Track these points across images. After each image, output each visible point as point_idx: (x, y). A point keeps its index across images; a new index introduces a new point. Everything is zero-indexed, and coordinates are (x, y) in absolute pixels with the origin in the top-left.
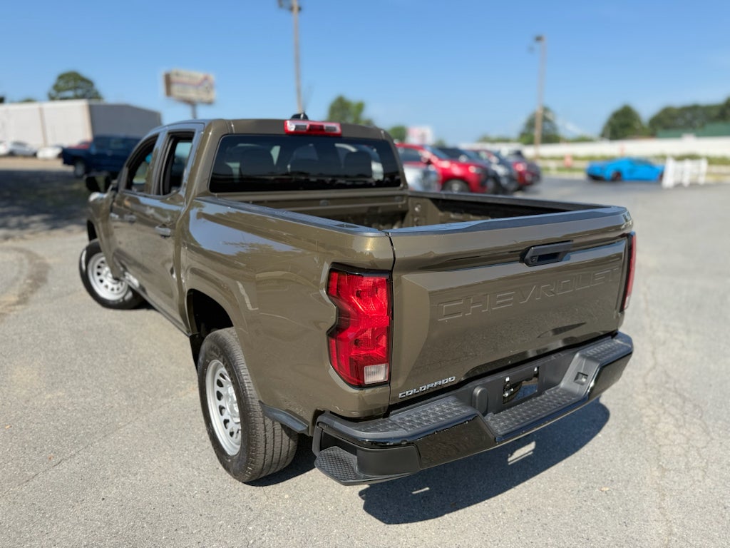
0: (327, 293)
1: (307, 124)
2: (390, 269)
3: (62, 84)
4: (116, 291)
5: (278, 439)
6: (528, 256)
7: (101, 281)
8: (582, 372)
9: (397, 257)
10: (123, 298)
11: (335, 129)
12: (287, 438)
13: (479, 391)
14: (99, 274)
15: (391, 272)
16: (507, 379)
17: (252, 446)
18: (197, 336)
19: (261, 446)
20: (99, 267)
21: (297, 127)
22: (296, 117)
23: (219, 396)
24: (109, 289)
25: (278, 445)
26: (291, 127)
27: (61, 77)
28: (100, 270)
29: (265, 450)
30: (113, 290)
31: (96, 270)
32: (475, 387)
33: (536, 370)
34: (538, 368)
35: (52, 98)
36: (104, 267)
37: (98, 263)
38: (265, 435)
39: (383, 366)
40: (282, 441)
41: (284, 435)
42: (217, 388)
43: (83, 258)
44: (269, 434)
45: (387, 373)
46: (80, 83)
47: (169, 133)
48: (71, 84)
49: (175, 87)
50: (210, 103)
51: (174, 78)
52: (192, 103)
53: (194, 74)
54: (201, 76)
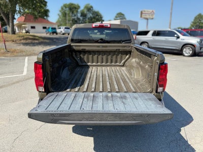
35: (115, 19)
48: (119, 16)
49: (143, 15)
50: (152, 19)
51: (143, 12)
52: (147, 19)
53: (149, 10)
54: (151, 11)
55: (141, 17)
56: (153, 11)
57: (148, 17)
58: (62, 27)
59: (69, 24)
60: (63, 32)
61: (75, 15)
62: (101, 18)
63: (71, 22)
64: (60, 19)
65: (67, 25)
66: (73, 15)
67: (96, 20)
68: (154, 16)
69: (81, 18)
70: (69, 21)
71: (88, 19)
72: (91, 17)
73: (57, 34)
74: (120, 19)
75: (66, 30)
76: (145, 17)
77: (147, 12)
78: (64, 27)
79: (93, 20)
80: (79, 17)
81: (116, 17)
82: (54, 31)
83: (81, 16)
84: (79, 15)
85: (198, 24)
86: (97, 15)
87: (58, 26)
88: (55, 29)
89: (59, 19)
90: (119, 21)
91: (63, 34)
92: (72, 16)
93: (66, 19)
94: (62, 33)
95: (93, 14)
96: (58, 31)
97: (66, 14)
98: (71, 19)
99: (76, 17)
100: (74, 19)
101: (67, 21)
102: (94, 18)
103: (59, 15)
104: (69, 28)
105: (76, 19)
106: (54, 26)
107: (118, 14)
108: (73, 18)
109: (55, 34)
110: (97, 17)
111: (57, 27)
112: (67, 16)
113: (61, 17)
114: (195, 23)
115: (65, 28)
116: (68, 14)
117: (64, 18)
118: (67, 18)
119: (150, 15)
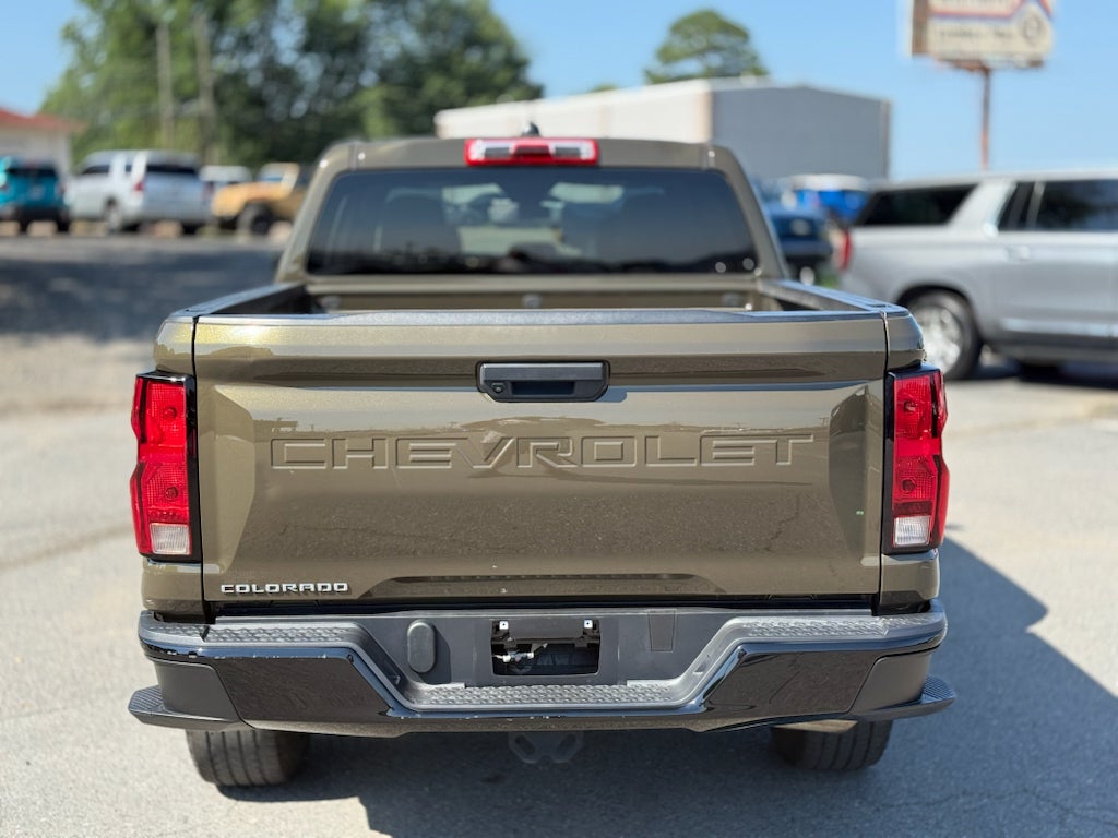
2: (192, 373)
3: (679, 44)
13: (412, 628)
15: (195, 378)
16: (503, 626)
21: (490, 151)
26: (479, 151)
27: (678, 28)
32: (414, 619)
33: (589, 625)
34: (597, 622)
35: (656, 79)
39: (180, 528)
45: (189, 543)
46: (720, 39)
48: (699, 42)
49: (935, 28)
50: (1036, 64)
52: (985, 71)
55: (919, 46)
57: (984, 44)
58: (118, 161)
59: (188, 130)
60: (132, 204)
61: (245, 43)
62: (516, 64)
63: (204, 105)
64: (87, 82)
65: (163, 136)
66: (227, 41)
67: (456, 89)
69: (310, 69)
70: (184, 97)
71: (384, 76)
72: (408, 60)
73: (63, 225)
74: (710, 74)
75: (161, 185)
78: (140, 160)
79: (434, 84)
80: (288, 57)
81: (666, 55)
82: (37, 193)
83: (307, 48)
84: (287, 38)
86: (473, 40)
87: (80, 147)
88: (47, 174)
89: (70, 75)
90: (697, 90)
91: (132, 227)
92: (214, 51)
93: (150, 81)
94: (115, 219)
95: (427, 28)
96: (80, 195)
97: (150, 29)
98: (208, 80)
99: (252, 60)
100: (236, 78)
101: (166, 104)
102: (442, 64)
103: (71, 34)
104: (189, 172)
105: (255, 80)
106: (36, 152)
107: (680, 28)
108: (224, 64)
109: (41, 229)
110: (474, 57)
111: (62, 160)
112: (163, 52)
113: (101, 58)
115: (152, 169)
116: (174, 29)
117: (130, 68)
118: (169, 68)
119: (1013, 28)
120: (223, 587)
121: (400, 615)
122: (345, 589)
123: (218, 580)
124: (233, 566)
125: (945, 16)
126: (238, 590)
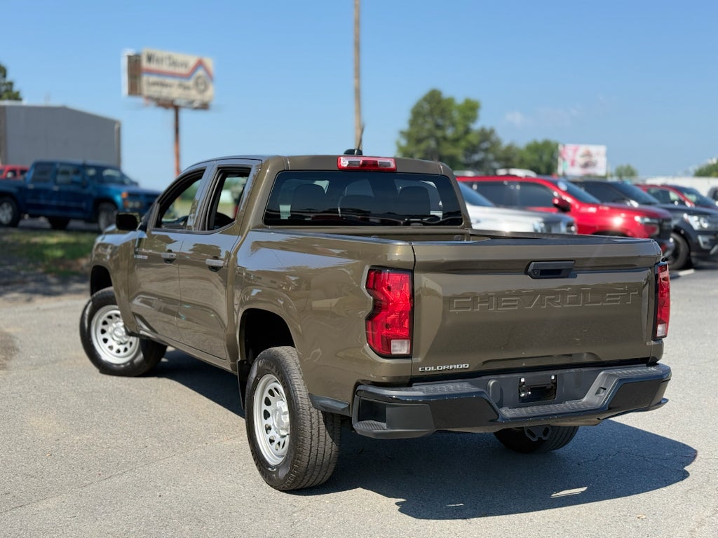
0: (366, 288)
1: (360, 160)
2: (412, 269)
4: (122, 353)
5: (322, 439)
6: (530, 270)
7: (105, 341)
8: (602, 386)
9: (417, 260)
10: (131, 361)
11: (389, 164)
12: (330, 440)
13: (492, 383)
14: (103, 332)
15: (412, 272)
16: (523, 380)
17: (300, 441)
18: (245, 362)
19: (307, 441)
20: (105, 323)
21: (350, 163)
22: (349, 153)
23: (267, 415)
24: (114, 351)
25: (322, 444)
26: (344, 163)
28: (105, 327)
29: (311, 447)
30: (118, 351)
31: (101, 327)
32: (490, 380)
33: (553, 378)
34: (556, 376)
36: (111, 323)
37: (104, 318)
38: (311, 432)
39: (406, 341)
40: (325, 442)
41: (328, 436)
42: (265, 407)
43: (87, 312)
44: (315, 432)
45: (409, 348)
47: (219, 168)
49: (145, 78)
50: (205, 106)
51: (145, 64)
53: (180, 57)
54: (192, 61)
55: (134, 89)
56: (200, 64)
57: (175, 93)
68: (210, 93)
76: (155, 91)
77: (165, 67)
85: (432, 143)
114: (419, 141)
119: (191, 83)
120: (420, 369)
121: (484, 378)
122: (467, 367)
123: (419, 365)
124: (426, 358)
125: (150, 72)
126: (426, 369)
